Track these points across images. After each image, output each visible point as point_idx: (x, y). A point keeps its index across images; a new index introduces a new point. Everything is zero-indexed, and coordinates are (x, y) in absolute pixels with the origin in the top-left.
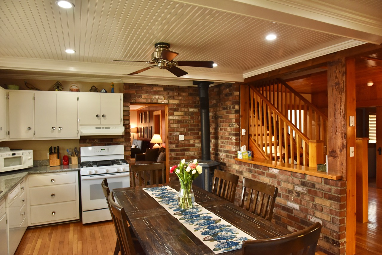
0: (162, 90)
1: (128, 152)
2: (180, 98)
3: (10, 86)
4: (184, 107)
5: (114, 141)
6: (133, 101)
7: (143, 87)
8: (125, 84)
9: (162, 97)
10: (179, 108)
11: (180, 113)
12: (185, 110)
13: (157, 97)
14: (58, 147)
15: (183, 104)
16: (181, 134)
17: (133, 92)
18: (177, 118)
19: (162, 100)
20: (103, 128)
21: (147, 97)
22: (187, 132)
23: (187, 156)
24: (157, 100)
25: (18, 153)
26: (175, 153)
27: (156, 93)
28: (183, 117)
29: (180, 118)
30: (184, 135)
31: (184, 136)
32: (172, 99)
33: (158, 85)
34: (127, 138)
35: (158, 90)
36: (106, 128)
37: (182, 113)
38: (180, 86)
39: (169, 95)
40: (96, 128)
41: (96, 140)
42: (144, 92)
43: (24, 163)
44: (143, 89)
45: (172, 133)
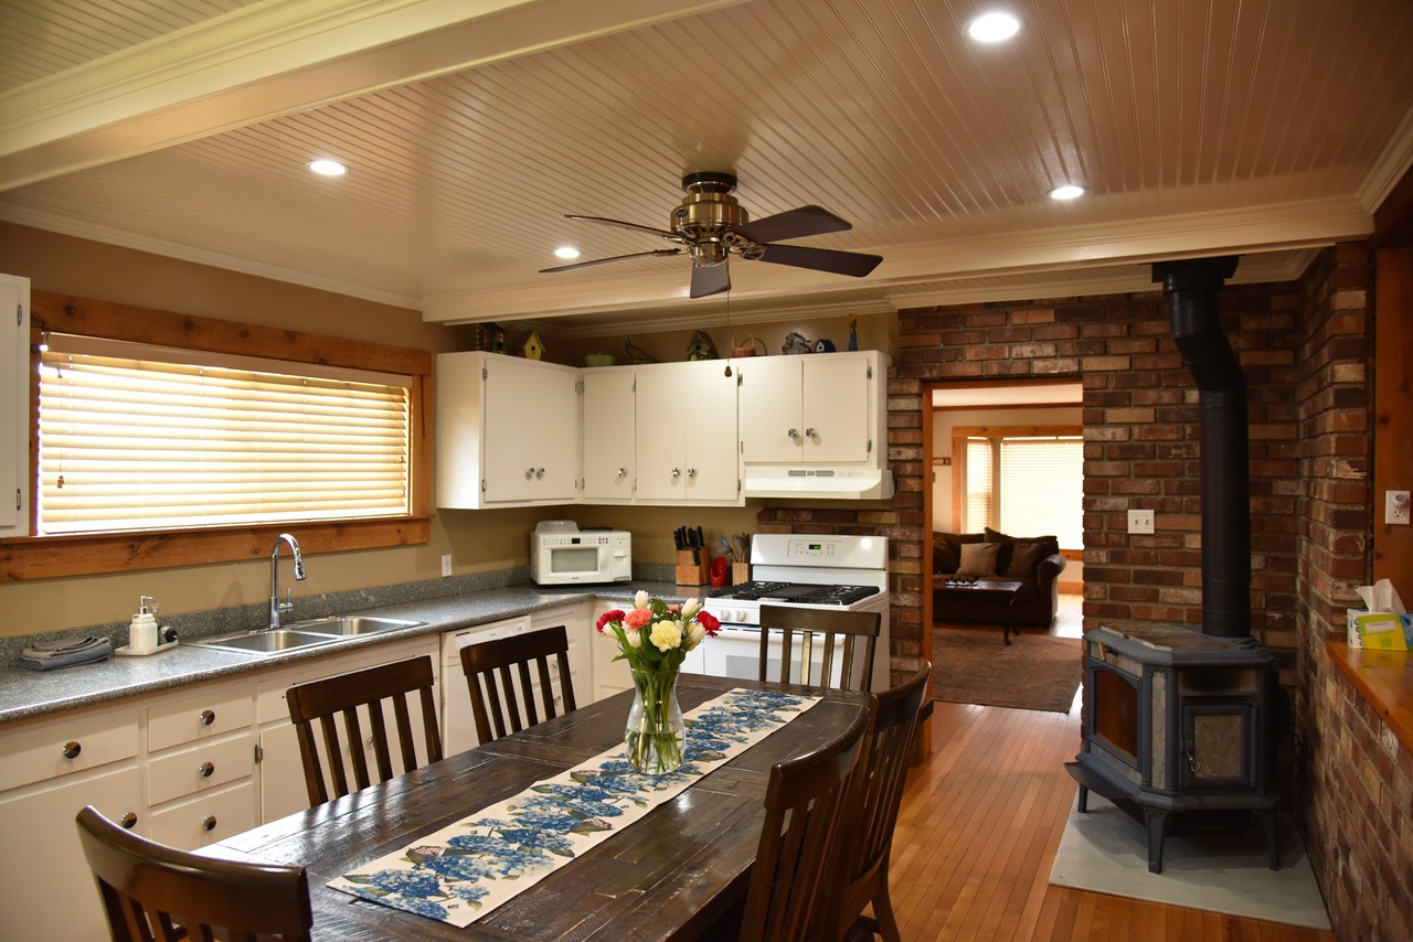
0: (1052, 319)
1: (910, 564)
2: (1136, 346)
3: (591, 358)
4: (1158, 386)
5: (861, 519)
6: (930, 373)
7: (971, 315)
8: (903, 313)
9: (1049, 350)
10: (1133, 391)
11: (1137, 411)
12: (1160, 397)
13: (1026, 351)
14: (699, 528)
15: (1154, 373)
16: (1139, 506)
17: (935, 340)
18: (1121, 434)
19: (1049, 363)
20: (811, 474)
21: (985, 356)
22: (1170, 497)
23: (1166, 608)
24: (1029, 361)
25: (589, 539)
26: (1108, 586)
27: (1028, 334)
28: (1151, 432)
29: (1136, 436)
30: (1152, 511)
31: (1156, 514)
32: (1095, 355)
33: (1031, 302)
34: (908, 511)
35: (1030, 321)
36: (820, 474)
37: (1147, 415)
38: (1135, 293)
39: (1081, 340)
40: (792, 474)
41: (804, 515)
42: (971, 335)
43: (603, 567)
44: (968, 324)
45: (1095, 501)
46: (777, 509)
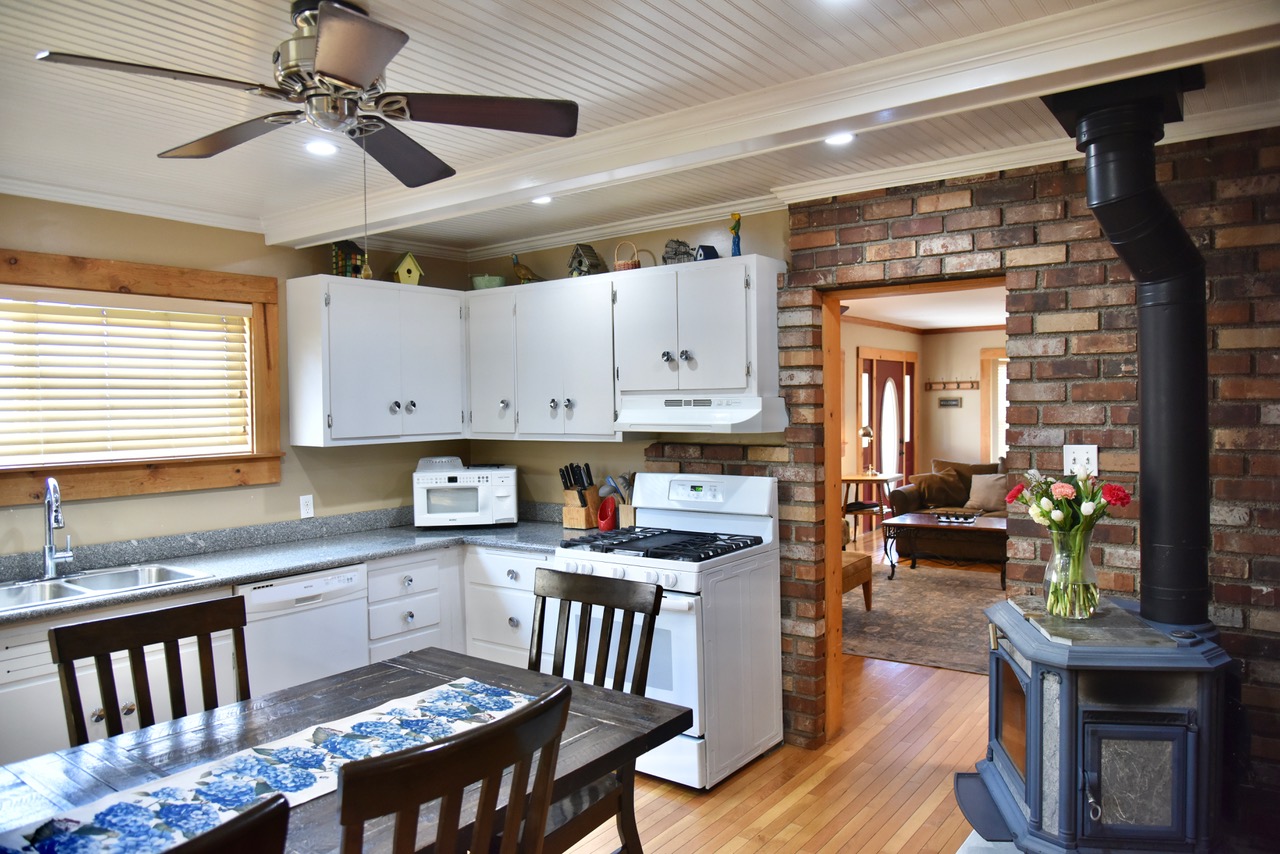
0: (967, 203)
1: (805, 510)
2: (1074, 230)
3: (479, 280)
4: (1103, 281)
5: (751, 455)
6: (825, 277)
7: (872, 205)
8: (794, 209)
9: (964, 242)
10: (1068, 289)
11: (1076, 316)
12: (1105, 297)
13: (936, 245)
15: (1097, 265)
16: (1078, 441)
17: (829, 238)
18: (1054, 347)
19: (964, 259)
20: (688, 403)
21: (887, 255)
22: (1120, 429)
23: (1112, 573)
24: (940, 259)
26: (1039, 542)
27: (941, 224)
28: (1094, 343)
29: (1074, 348)
30: (1094, 448)
31: (1099, 450)
32: (1021, 246)
33: (942, 183)
34: (802, 446)
35: (941, 208)
36: (698, 403)
37: (1089, 320)
38: (1071, 161)
39: (1004, 227)
40: (669, 403)
41: (691, 450)
42: (872, 230)
43: (485, 507)
44: (867, 216)
45: (1021, 434)
46: (664, 444)
